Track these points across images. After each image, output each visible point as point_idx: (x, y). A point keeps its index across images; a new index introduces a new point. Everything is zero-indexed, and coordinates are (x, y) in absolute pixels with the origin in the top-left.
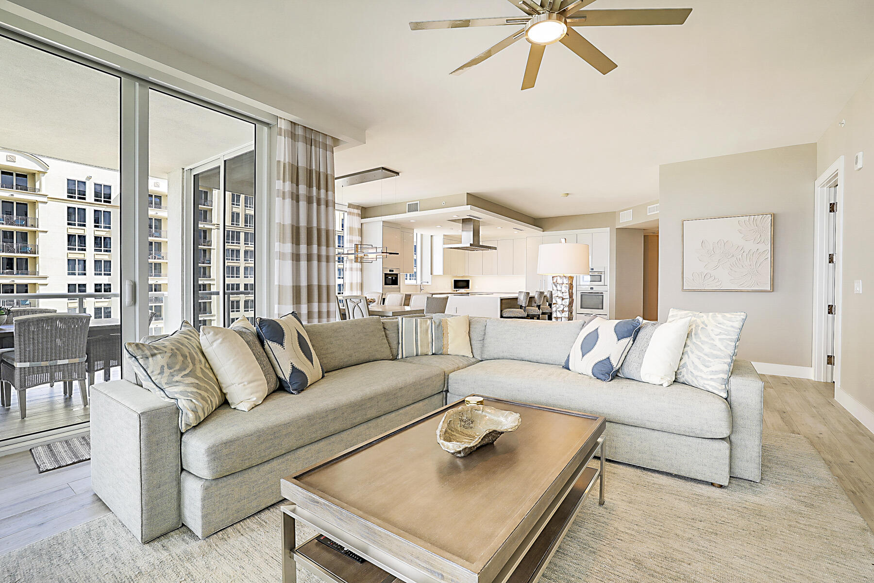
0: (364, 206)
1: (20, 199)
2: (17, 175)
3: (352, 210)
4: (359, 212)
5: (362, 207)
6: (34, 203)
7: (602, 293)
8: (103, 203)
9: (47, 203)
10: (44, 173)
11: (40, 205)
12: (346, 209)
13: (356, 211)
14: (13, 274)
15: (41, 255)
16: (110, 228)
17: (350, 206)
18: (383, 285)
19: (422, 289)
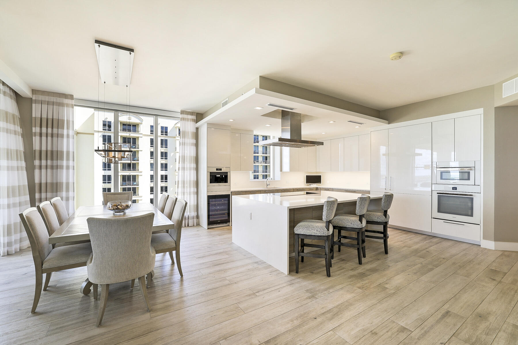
0: (200, 112)
1: (134, 136)
2: (133, 126)
3: (185, 116)
4: (194, 117)
5: (197, 113)
6: (138, 138)
7: (472, 195)
8: (164, 136)
9: (142, 137)
10: (141, 123)
11: (140, 138)
12: (180, 116)
13: (190, 117)
14: (131, 170)
15: (140, 162)
16: (167, 147)
17: (182, 112)
18: (207, 183)
19: (268, 184)
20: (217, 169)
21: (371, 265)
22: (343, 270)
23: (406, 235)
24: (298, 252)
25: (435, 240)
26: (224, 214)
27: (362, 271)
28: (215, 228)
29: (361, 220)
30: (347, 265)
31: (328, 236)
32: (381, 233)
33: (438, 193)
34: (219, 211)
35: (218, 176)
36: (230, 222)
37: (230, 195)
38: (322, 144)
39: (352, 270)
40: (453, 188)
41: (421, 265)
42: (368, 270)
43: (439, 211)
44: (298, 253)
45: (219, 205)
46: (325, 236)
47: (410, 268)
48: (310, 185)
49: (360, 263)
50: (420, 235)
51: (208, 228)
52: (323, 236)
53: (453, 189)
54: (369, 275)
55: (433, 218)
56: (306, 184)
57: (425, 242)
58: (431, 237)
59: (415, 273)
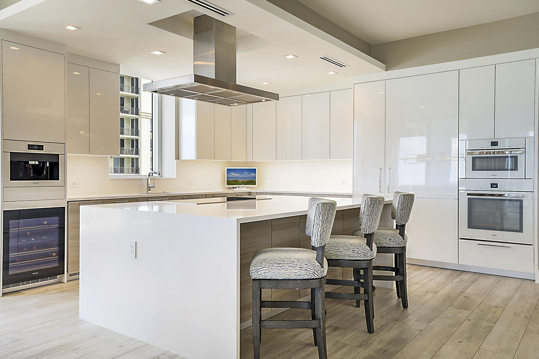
18: (3, 181)
19: (150, 185)
20: (30, 147)
21: (389, 331)
22: (345, 350)
23: (418, 272)
24: (261, 320)
25: (466, 277)
26: (49, 255)
27: (380, 346)
28: (23, 292)
29: (369, 244)
30: (347, 337)
31: (322, 278)
32: (392, 269)
33: (468, 194)
34: (35, 248)
35: (33, 163)
36: (64, 273)
37: (64, 208)
38: (275, 97)
39: (361, 346)
40: (492, 184)
41: (470, 322)
42: (389, 343)
43: (470, 226)
44: (260, 323)
45: (34, 234)
46: (317, 279)
47: (455, 329)
48: (233, 188)
49: (370, 330)
50: (441, 271)
51: (4, 294)
52: (313, 279)
53: (492, 187)
54: (397, 352)
55: (461, 239)
56: (227, 186)
57: (454, 282)
58: (459, 272)
59: (469, 339)
